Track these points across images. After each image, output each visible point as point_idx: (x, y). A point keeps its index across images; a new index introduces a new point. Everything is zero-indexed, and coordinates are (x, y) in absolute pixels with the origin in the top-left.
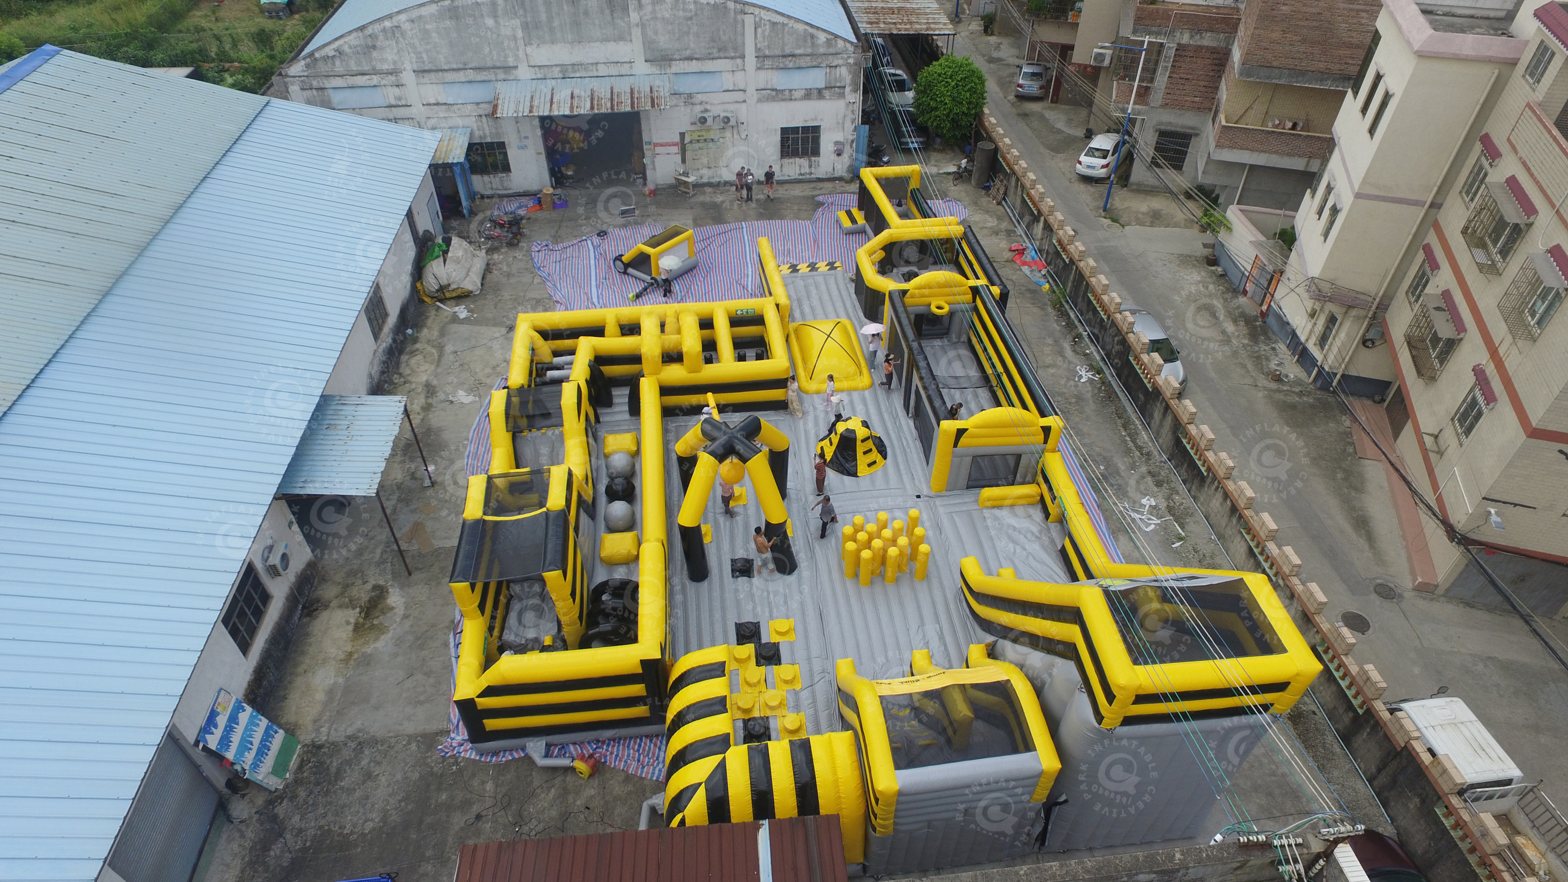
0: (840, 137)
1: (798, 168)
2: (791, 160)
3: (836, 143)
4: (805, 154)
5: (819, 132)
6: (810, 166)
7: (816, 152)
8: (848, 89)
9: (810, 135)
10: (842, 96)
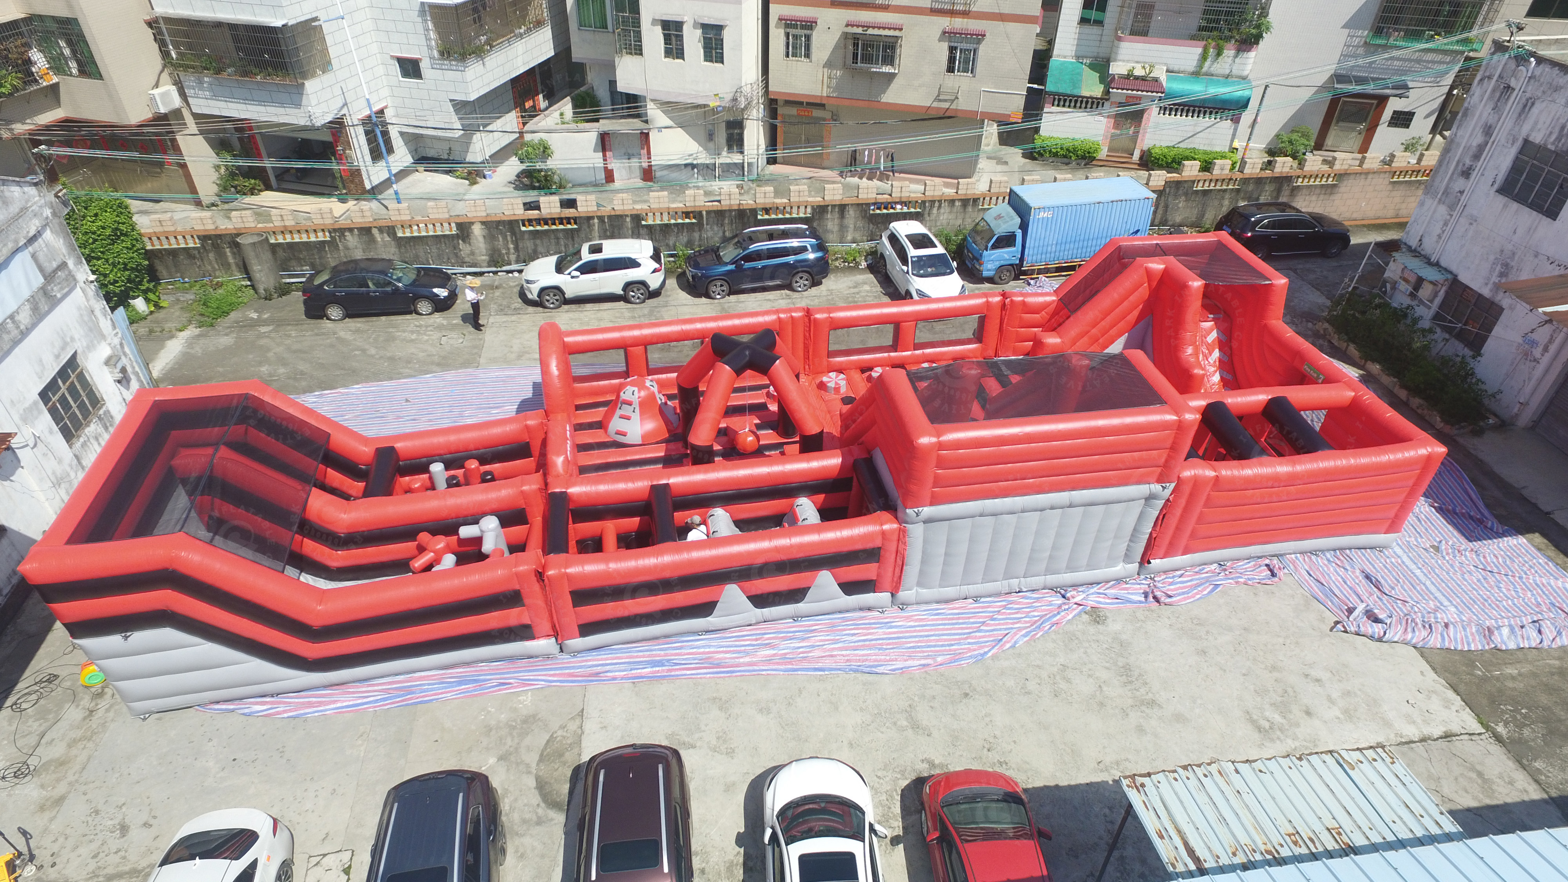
2: (82, 440)
3: (107, 362)
4: (86, 414)
5: (80, 363)
6: (106, 429)
7: (96, 399)
8: (71, 263)
9: (74, 377)
10: (71, 280)
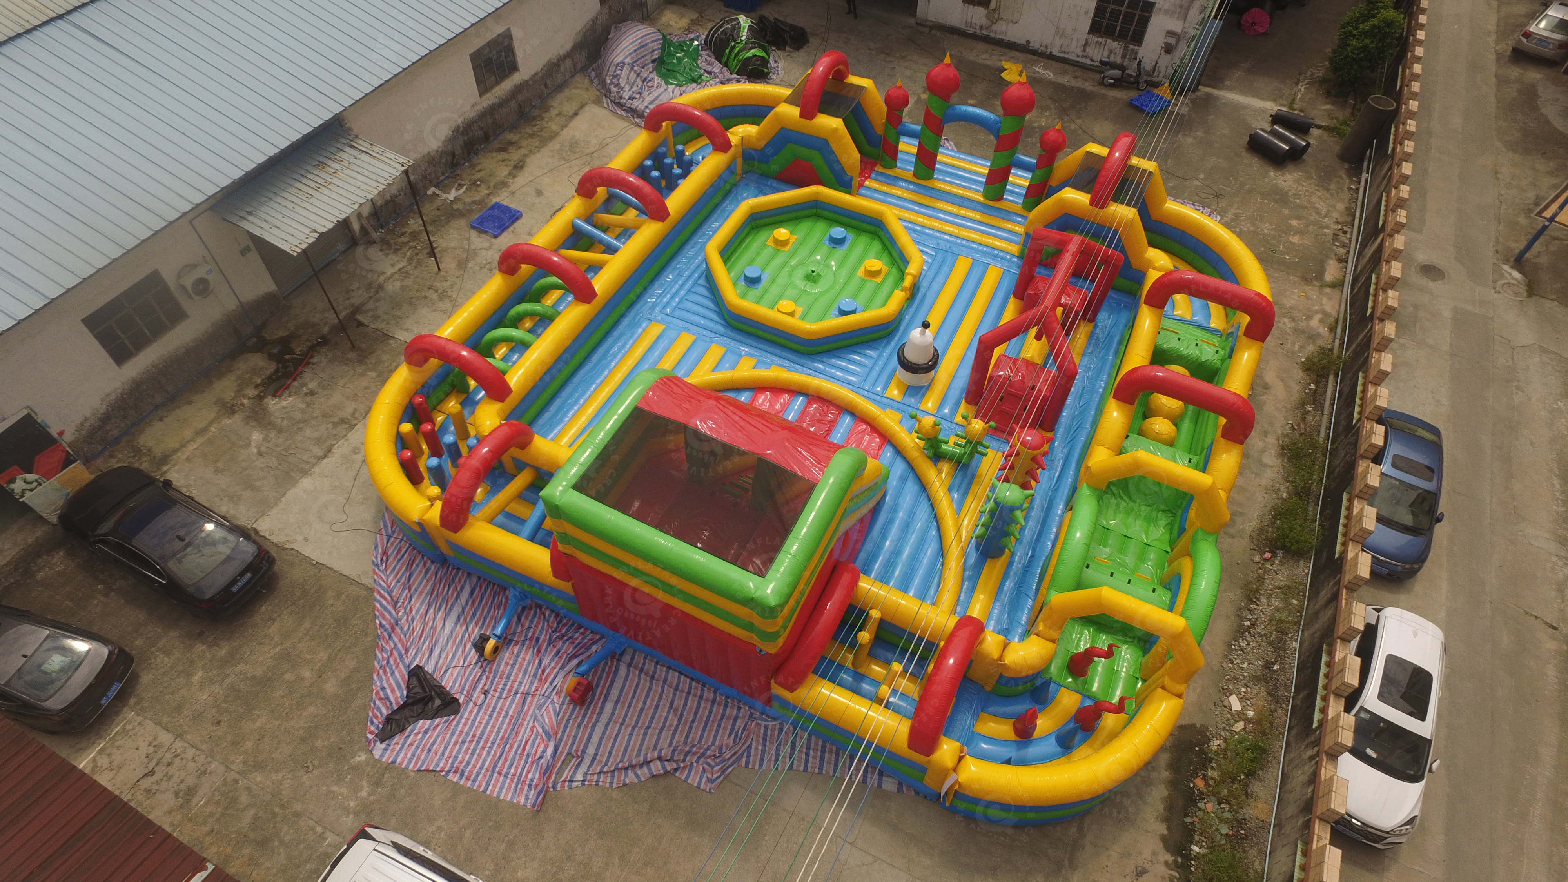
0: (1176, 26)
1: (1106, 53)
2: (1100, 40)
3: (1170, 33)
4: (1121, 37)
5: (1151, 12)
6: (1124, 56)
7: (1138, 38)
9: (1138, 13)
